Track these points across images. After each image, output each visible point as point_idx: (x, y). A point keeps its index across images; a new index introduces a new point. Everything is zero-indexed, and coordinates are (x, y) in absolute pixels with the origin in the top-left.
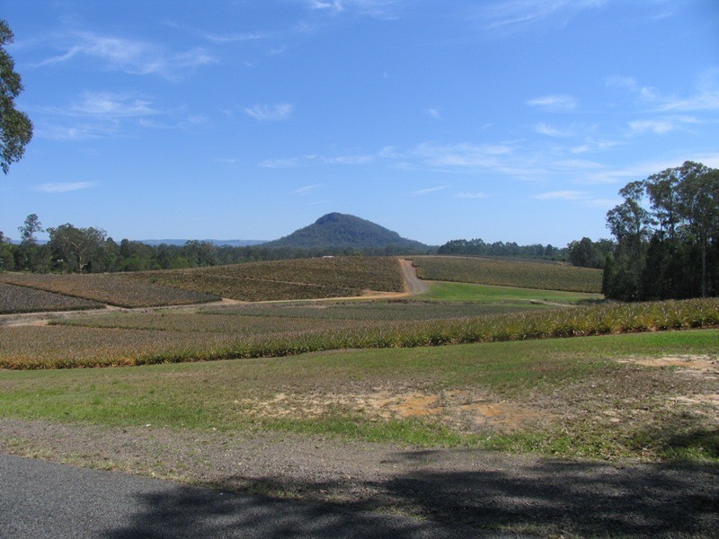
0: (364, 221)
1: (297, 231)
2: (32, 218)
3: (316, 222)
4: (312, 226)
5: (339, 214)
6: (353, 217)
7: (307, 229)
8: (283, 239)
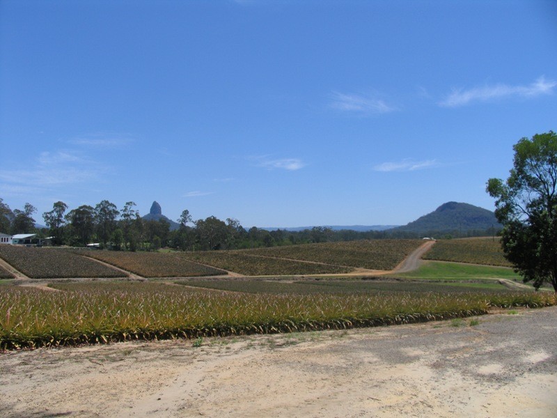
0: (477, 208)
1: (421, 218)
2: (186, 212)
3: (437, 210)
4: (433, 213)
5: (455, 203)
6: (467, 205)
7: (429, 216)
8: (410, 225)
